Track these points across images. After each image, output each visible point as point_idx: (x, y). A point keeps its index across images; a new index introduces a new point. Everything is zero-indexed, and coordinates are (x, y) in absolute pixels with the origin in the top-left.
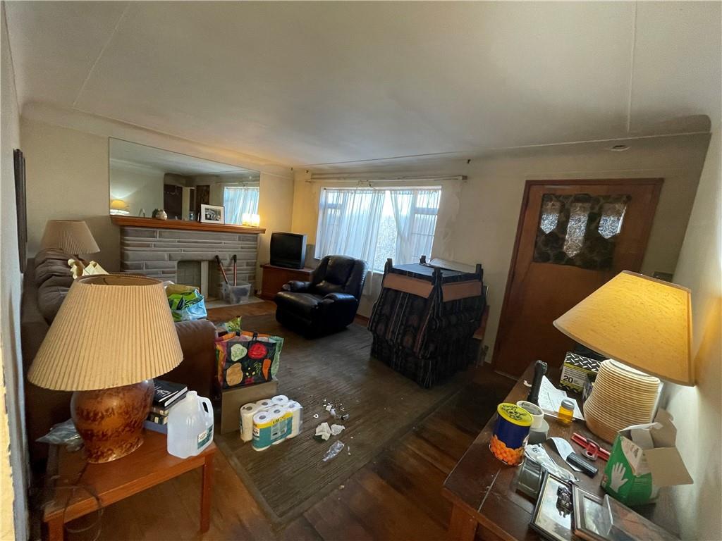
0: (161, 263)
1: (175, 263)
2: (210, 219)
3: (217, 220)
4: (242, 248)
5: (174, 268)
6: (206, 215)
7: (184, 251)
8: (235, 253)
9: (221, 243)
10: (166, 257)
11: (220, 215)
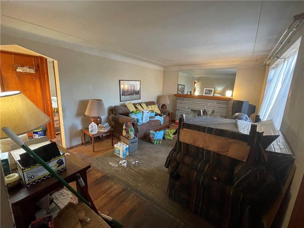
0: (185, 110)
1: (190, 110)
2: (207, 94)
3: (210, 94)
4: (218, 107)
5: (189, 112)
6: (205, 92)
7: (193, 106)
8: (214, 109)
9: (207, 104)
10: (187, 108)
11: (212, 92)
